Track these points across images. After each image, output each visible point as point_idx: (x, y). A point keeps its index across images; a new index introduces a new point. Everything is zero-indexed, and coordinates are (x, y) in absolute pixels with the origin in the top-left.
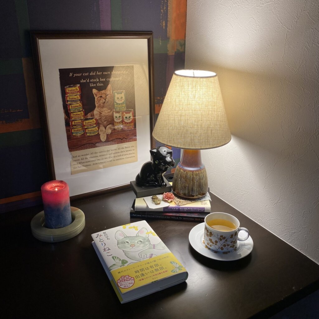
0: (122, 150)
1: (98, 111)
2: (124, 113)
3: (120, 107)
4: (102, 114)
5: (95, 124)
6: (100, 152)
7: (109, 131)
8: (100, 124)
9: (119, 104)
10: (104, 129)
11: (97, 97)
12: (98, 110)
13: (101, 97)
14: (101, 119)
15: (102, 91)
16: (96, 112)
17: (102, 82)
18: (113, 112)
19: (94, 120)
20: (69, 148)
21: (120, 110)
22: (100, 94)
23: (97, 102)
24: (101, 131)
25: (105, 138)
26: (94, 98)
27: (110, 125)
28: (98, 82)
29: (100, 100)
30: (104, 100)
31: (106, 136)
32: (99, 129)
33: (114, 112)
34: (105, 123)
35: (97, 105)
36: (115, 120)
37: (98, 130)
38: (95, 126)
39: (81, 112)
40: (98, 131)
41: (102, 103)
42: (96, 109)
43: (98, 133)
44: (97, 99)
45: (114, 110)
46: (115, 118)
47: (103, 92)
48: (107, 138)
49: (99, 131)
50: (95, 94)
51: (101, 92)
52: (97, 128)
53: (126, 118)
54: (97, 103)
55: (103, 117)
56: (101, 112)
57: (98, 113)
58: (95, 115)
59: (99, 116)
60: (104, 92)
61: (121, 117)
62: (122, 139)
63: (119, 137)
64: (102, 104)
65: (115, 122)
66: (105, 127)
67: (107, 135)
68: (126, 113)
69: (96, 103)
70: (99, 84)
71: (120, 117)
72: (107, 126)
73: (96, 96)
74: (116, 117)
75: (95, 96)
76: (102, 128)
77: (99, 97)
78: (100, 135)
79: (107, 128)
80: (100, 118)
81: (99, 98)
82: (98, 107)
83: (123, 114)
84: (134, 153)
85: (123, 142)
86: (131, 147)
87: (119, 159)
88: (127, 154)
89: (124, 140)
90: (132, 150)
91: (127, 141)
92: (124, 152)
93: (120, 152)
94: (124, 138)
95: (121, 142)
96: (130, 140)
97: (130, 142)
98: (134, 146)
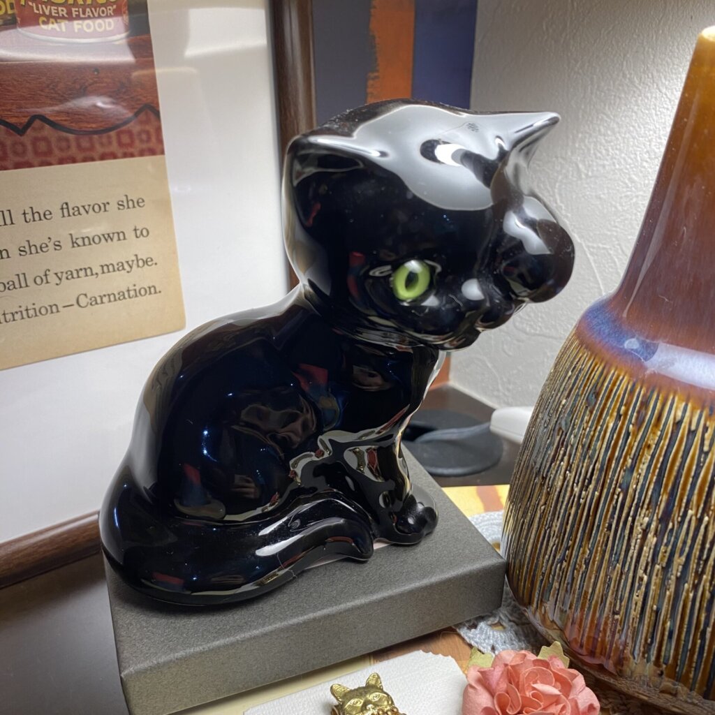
0: (36, 234)
62: (20, 131)
84: (145, 262)
85: (30, 156)
86: (113, 207)
87: (9, 317)
88: (88, 271)
89: (45, 139)
90: (130, 234)
91: (74, 151)
92: (51, 245)
93: (14, 252)
94: (37, 123)
95: (16, 153)
96: (105, 140)
97: (98, 163)
98: (139, 203)
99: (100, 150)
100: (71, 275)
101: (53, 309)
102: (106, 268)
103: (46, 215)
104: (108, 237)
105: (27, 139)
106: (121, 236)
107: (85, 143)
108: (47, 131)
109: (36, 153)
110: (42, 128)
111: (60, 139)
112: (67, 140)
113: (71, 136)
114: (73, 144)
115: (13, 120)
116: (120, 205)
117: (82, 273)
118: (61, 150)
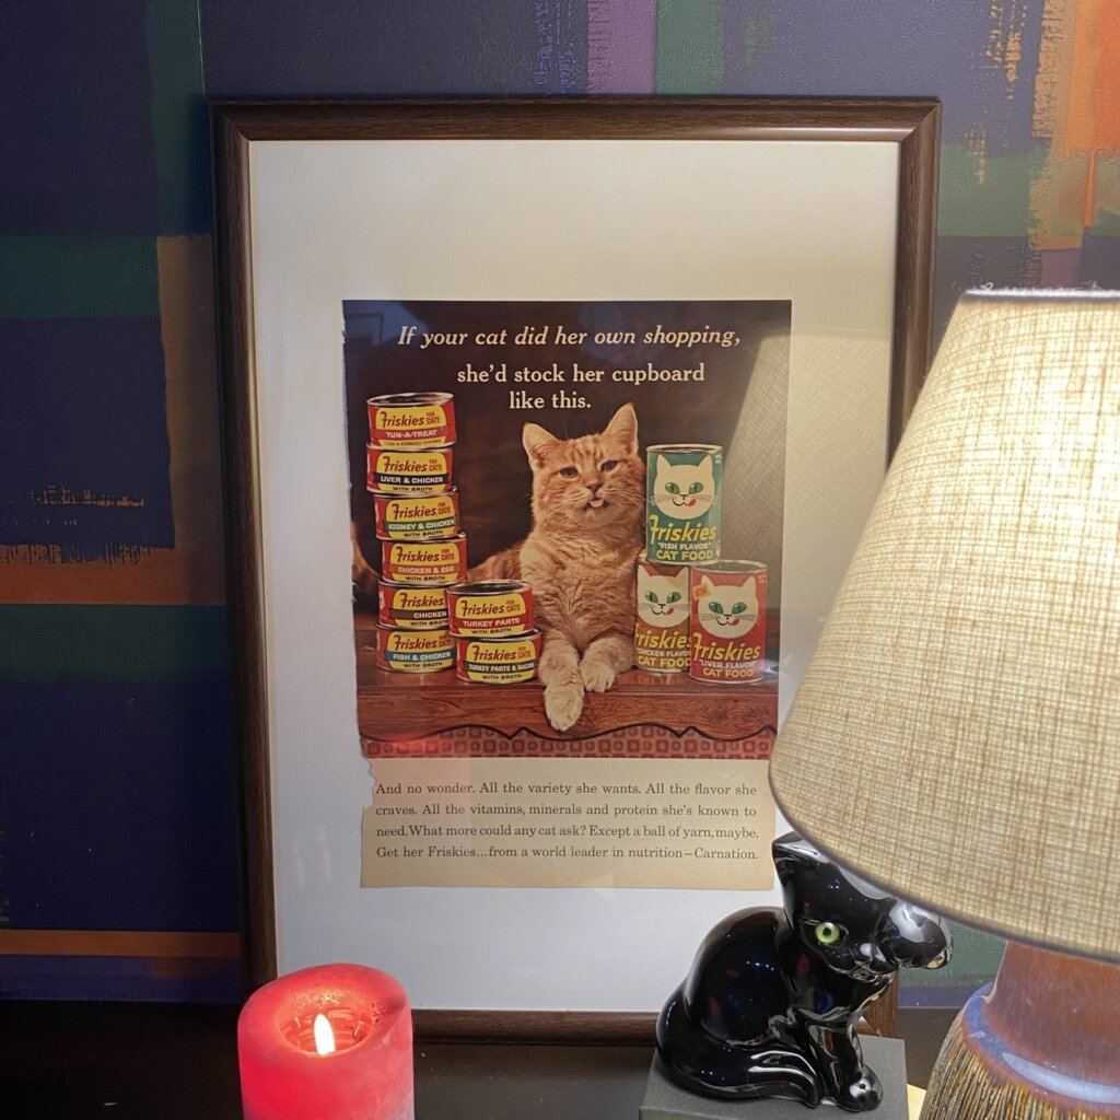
0: (678, 801)
1: (542, 551)
2: (705, 580)
3: (679, 542)
4: (567, 572)
5: (523, 619)
6: (539, 789)
7: (603, 676)
8: (550, 625)
9: (680, 524)
10: (571, 656)
11: (547, 470)
12: (543, 544)
13: (570, 471)
14: (555, 595)
15: (578, 440)
16: (531, 553)
17: (583, 389)
18: (637, 563)
19: (516, 597)
20: (361, 733)
21: (679, 558)
22: (567, 454)
23: (542, 496)
24: (551, 666)
25: (576, 711)
26: (530, 475)
27: (611, 642)
28: (556, 387)
29: (563, 489)
30: (587, 493)
31: (579, 700)
32: (540, 652)
33: (641, 568)
34: (581, 621)
35: (539, 514)
36: (645, 614)
37: (533, 657)
38: (519, 630)
39: (444, 546)
40: (537, 662)
41: (572, 507)
42: (535, 536)
43: (535, 678)
44: (546, 482)
45: (643, 555)
46: (642, 599)
47: (586, 442)
48: (584, 709)
49: (543, 662)
50: (534, 451)
51: (571, 442)
52: (528, 644)
53: (717, 608)
54: (543, 506)
55: (569, 585)
56: (562, 558)
57: (545, 561)
58: (523, 571)
59: (550, 582)
60: (591, 446)
61: (684, 601)
62: (679, 735)
63: (660, 721)
64: (570, 514)
65: (645, 626)
66: (576, 647)
67: (589, 695)
68: (717, 582)
69: (535, 505)
70: (562, 401)
71: (674, 598)
72: (593, 640)
73: (541, 465)
74: (652, 597)
75: (533, 463)
76: (559, 649)
77: (556, 473)
78: (544, 688)
79: (588, 654)
80: (552, 589)
81: (560, 476)
82: (549, 528)
83: (698, 582)
84: (750, 834)
85: (682, 751)
86: (733, 791)
87: (648, 853)
88: (707, 833)
89: (694, 742)
90: (741, 813)
91: (711, 751)
92: (685, 811)
93: (660, 811)
94: (691, 731)
95: (673, 748)
96: (734, 746)
97: (726, 761)
98: (753, 791)
99: (729, 752)
100: (694, 834)
101: (678, 854)
102: (720, 833)
103: (685, 791)
104: (726, 812)
105: (682, 740)
106: (735, 812)
107: (720, 746)
108: (697, 736)
109: (686, 749)
110: (693, 734)
111: (703, 743)
112: (708, 744)
113: (711, 741)
114: (712, 746)
115: (675, 729)
116: (738, 790)
117: (702, 834)
118: (703, 749)
